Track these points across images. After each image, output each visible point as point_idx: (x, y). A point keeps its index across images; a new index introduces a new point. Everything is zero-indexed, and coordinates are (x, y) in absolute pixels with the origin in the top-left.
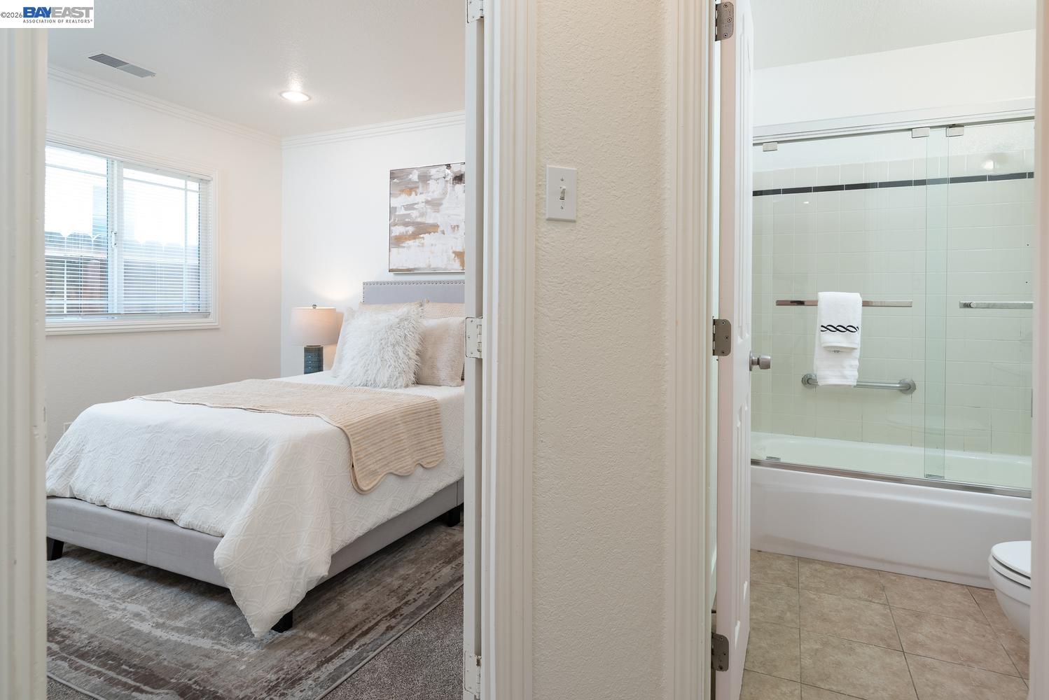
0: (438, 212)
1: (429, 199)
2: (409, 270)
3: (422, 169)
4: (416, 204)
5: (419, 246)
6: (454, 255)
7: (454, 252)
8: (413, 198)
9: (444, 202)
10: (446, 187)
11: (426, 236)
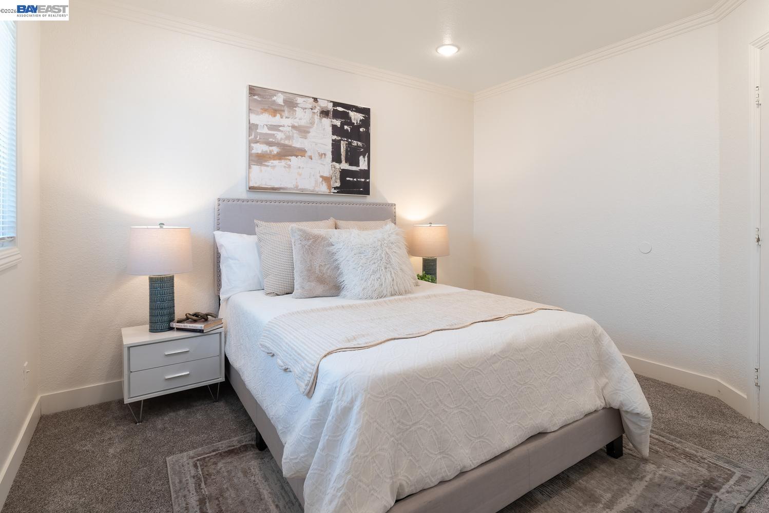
0: (306, 138)
1: (296, 124)
2: (273, 189)
3: (288, 95)
4: (281, 126)
5: (285, 167)
6: (321, 179)
7: (322, 177)
8: (277, 120)
9: (311, 130)
10: (313, 118)
11: (293, 158)
